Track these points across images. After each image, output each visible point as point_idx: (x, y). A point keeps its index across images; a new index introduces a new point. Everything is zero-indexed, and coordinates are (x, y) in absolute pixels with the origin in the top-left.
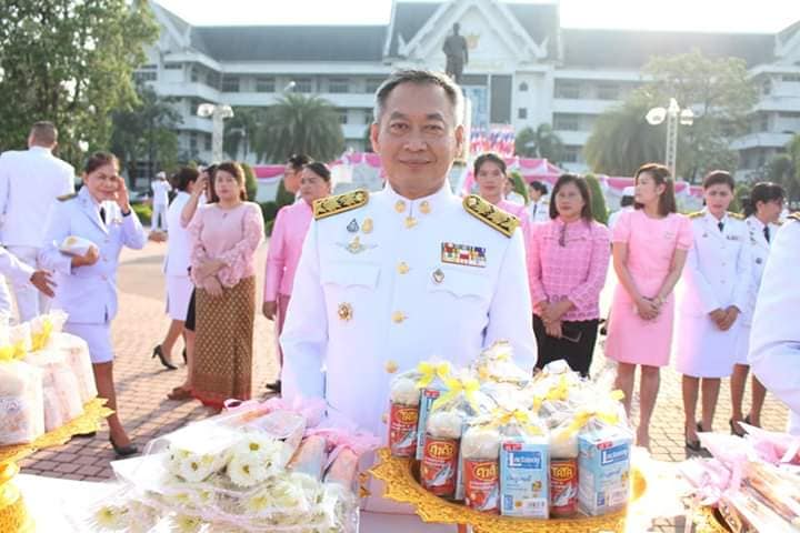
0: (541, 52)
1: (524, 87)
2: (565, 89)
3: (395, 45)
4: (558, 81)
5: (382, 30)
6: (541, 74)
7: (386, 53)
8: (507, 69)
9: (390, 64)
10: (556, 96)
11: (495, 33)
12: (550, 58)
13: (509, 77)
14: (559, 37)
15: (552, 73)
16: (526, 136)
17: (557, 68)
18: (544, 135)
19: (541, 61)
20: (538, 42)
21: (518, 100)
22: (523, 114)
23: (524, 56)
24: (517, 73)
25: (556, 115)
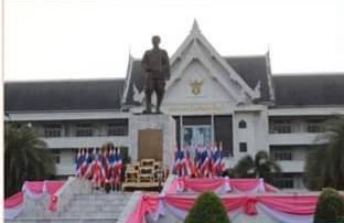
0: (256, 94)
1: (242, 125)
3: (131, 94)
4: (271, 119)
5: (119, 84)
6: (257, 113)
7: (124, 101)
8: (228, 110)
9: (127, 111)
10: (271, 132)
11: (215, 79)
12: (264, 99)
13: (229, 117)
14: (270, 83)
15: (266, 112)
16: (245, 164)
17: (270, 108)
19: (256, 102)
20: (253, 87)
21: (239, 136)
22: (243, 147)
23: (241, 98)
24: (236, 112)
25: (272, 147)
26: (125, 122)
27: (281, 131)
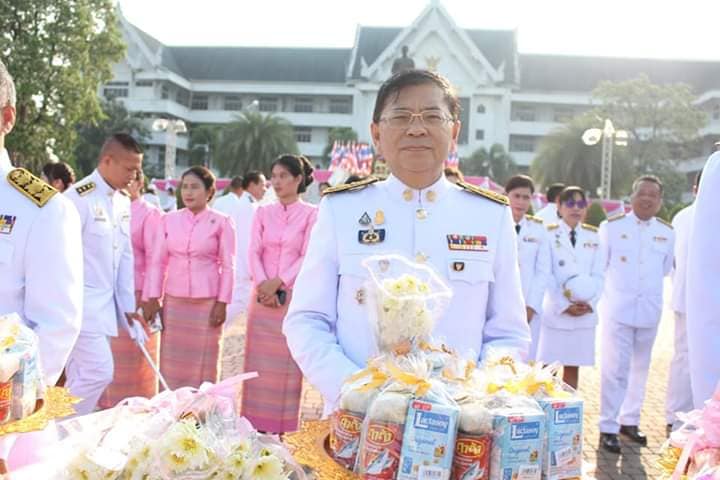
0: (499, 76)
1: (481, 110)
2: (521, 111)
3: (358, 67)
4: (514, 104)
5: (347, 53)
6: (498, 98)
7: (349, 74)
8: (467, 92)
9: (353, 86)
10: (513, 118)
11: (454, 57)
12: (508, 81)
13: (466, 101)
14: (516, 63)
15: (509, 96)
16: (479, 156)
17: (513, 91)
18: (497, 155)
19: (499, 84)
20: (496, 66)
21: (476, 121)
22: (480, 135)
23: (483, 79)
24: (475, 95)
25: (513, 137)
26: (349, 99)
27: (524, 118)
